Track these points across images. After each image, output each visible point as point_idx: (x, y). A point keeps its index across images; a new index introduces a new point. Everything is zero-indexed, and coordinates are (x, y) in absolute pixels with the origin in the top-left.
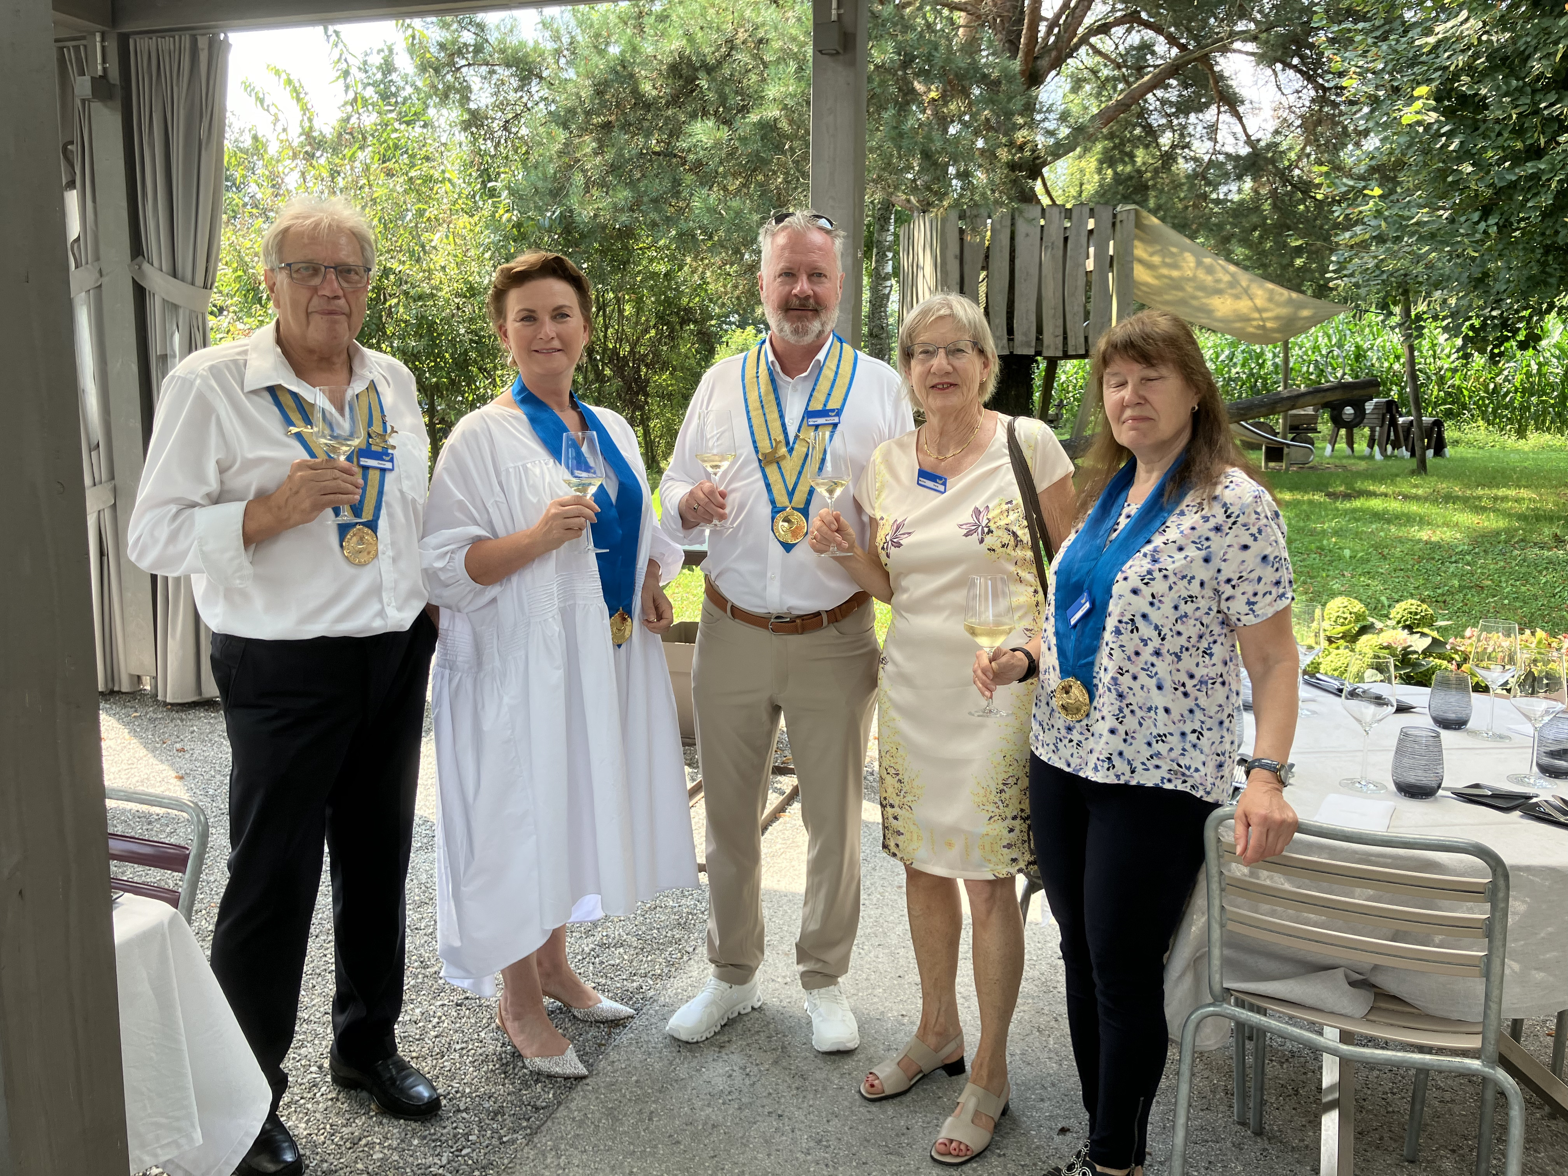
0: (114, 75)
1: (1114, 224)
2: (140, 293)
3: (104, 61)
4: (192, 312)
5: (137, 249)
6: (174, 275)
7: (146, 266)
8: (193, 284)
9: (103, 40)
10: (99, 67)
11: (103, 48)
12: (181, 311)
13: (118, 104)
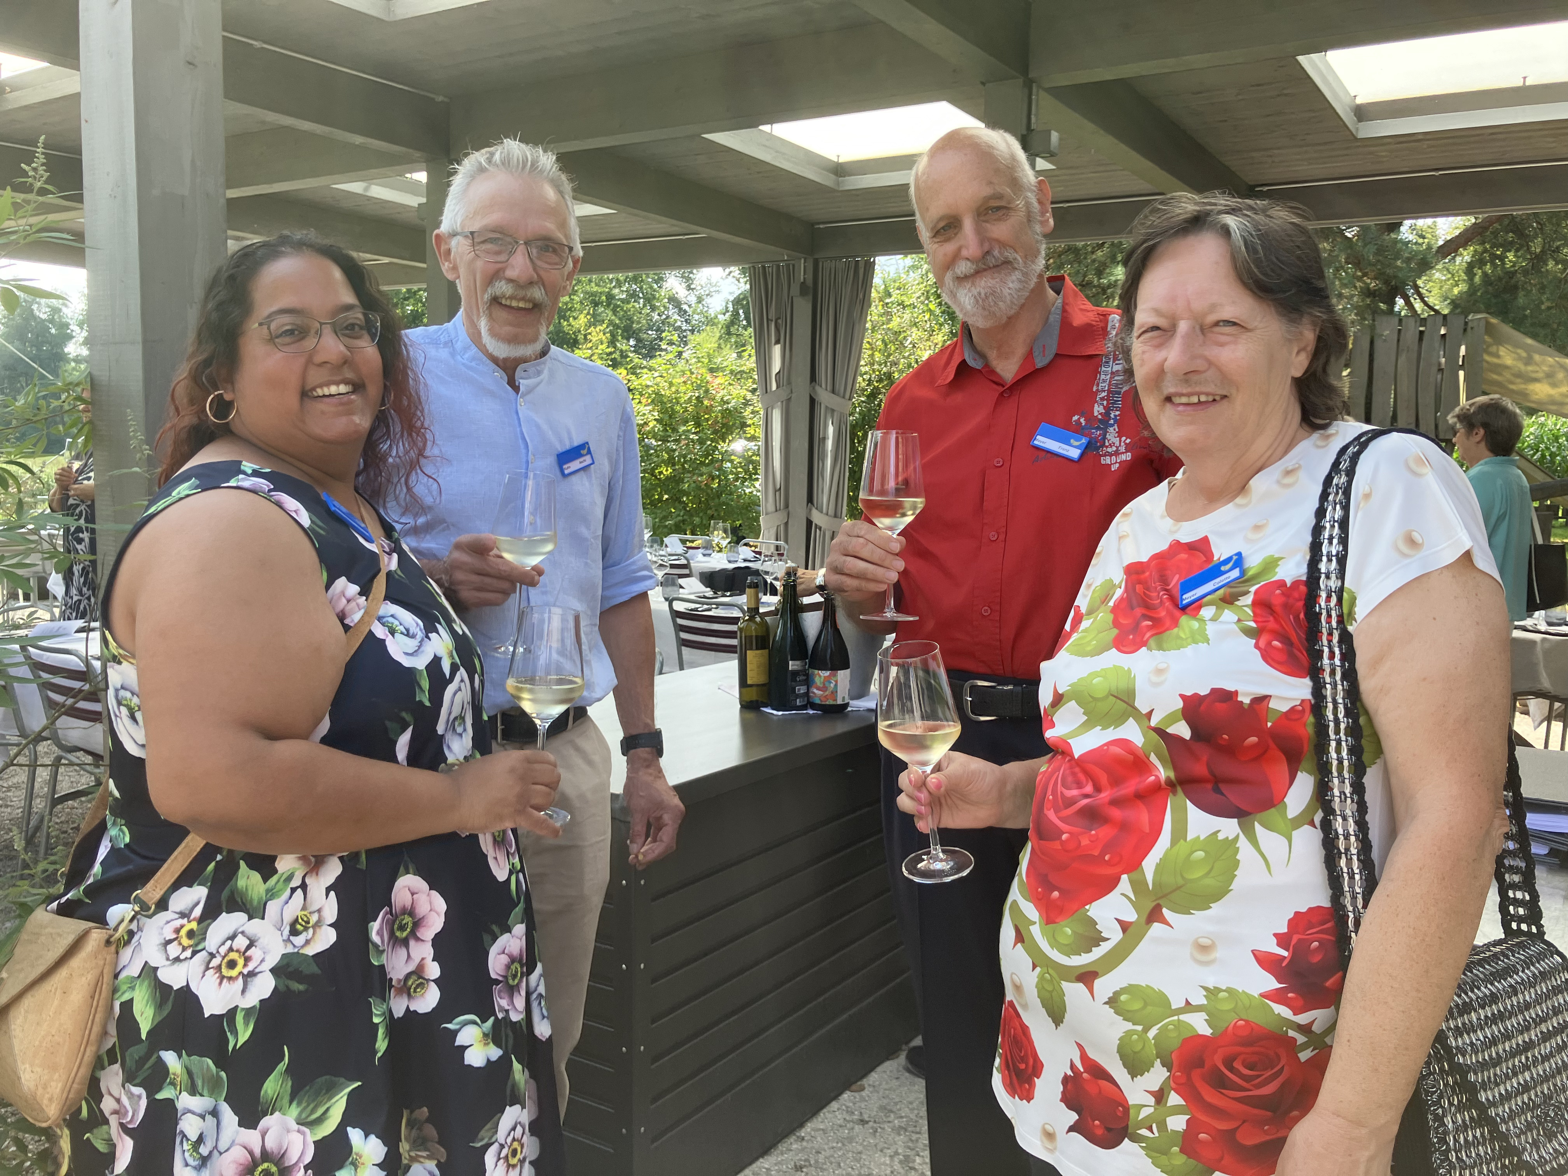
0: (810, 282)
1: (1465, 330)
2: (813, 401)
3: (805, 274)
4: (841, 413)
5: (813, 378)
6: (833, 392)
7: (817, 388)
8: (844, 397)
9: (805, 262)
10: (802, 278)
11: (805, 267)
12: (835, 414)
13: (811, 297)
